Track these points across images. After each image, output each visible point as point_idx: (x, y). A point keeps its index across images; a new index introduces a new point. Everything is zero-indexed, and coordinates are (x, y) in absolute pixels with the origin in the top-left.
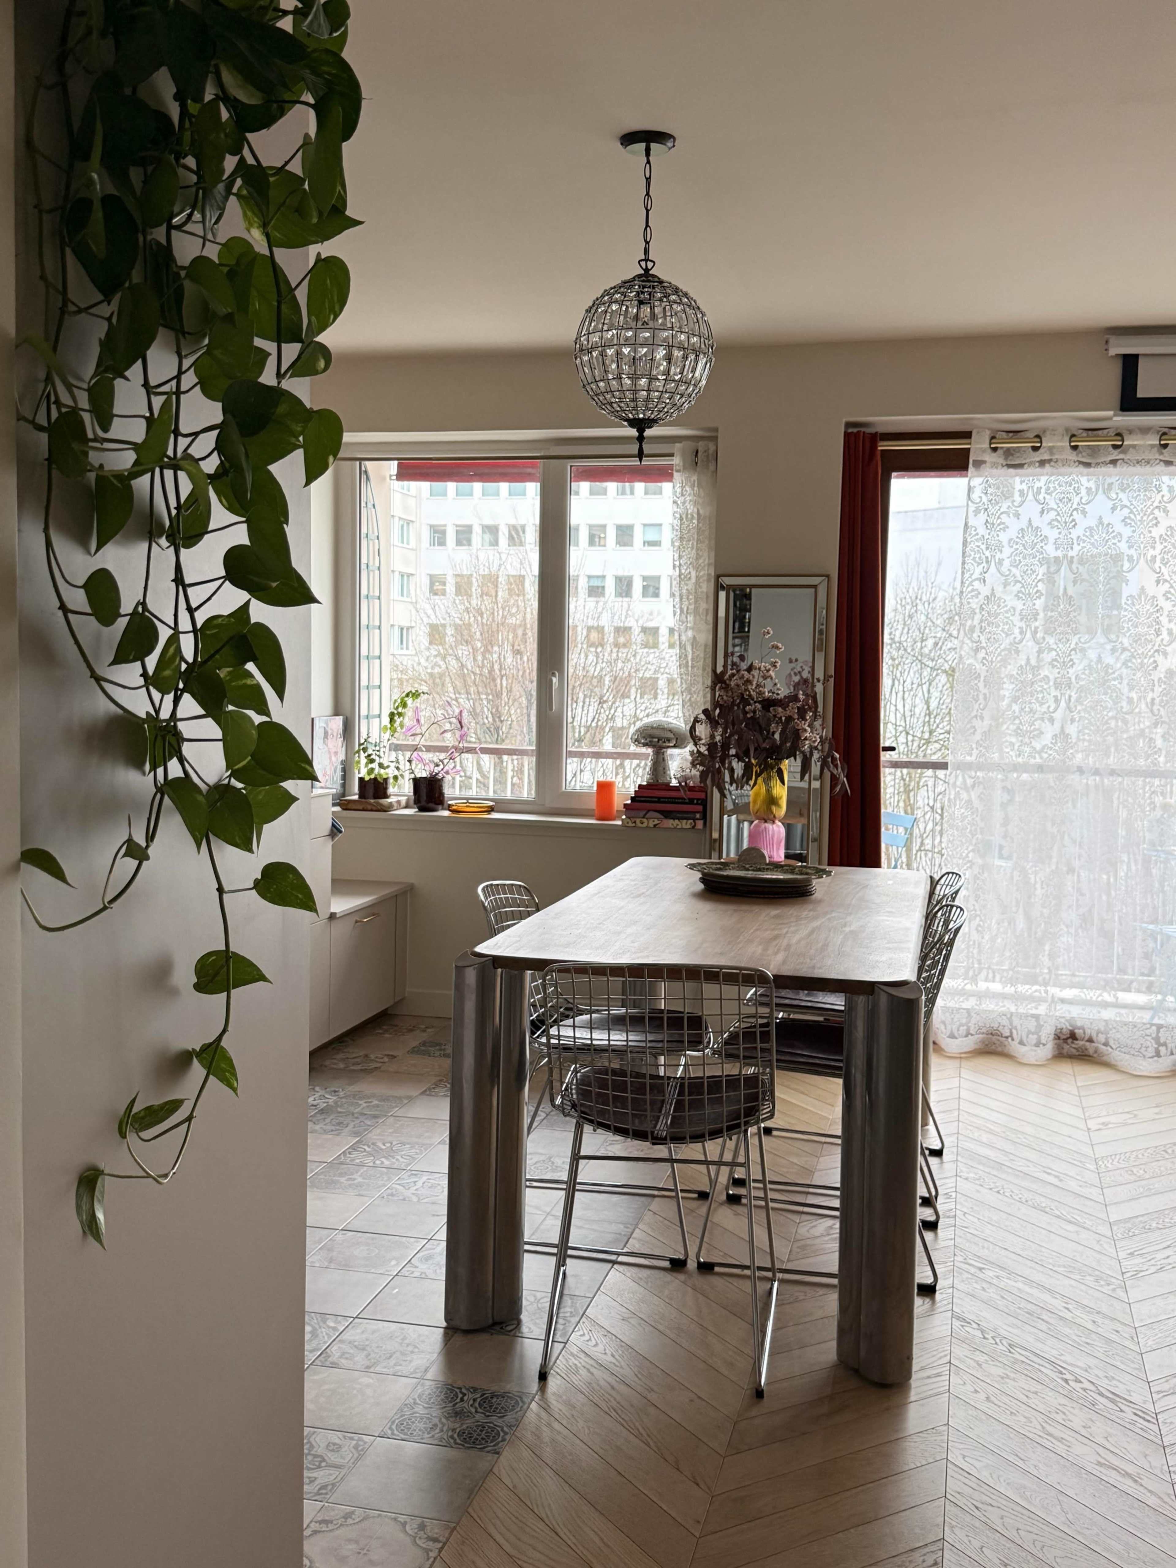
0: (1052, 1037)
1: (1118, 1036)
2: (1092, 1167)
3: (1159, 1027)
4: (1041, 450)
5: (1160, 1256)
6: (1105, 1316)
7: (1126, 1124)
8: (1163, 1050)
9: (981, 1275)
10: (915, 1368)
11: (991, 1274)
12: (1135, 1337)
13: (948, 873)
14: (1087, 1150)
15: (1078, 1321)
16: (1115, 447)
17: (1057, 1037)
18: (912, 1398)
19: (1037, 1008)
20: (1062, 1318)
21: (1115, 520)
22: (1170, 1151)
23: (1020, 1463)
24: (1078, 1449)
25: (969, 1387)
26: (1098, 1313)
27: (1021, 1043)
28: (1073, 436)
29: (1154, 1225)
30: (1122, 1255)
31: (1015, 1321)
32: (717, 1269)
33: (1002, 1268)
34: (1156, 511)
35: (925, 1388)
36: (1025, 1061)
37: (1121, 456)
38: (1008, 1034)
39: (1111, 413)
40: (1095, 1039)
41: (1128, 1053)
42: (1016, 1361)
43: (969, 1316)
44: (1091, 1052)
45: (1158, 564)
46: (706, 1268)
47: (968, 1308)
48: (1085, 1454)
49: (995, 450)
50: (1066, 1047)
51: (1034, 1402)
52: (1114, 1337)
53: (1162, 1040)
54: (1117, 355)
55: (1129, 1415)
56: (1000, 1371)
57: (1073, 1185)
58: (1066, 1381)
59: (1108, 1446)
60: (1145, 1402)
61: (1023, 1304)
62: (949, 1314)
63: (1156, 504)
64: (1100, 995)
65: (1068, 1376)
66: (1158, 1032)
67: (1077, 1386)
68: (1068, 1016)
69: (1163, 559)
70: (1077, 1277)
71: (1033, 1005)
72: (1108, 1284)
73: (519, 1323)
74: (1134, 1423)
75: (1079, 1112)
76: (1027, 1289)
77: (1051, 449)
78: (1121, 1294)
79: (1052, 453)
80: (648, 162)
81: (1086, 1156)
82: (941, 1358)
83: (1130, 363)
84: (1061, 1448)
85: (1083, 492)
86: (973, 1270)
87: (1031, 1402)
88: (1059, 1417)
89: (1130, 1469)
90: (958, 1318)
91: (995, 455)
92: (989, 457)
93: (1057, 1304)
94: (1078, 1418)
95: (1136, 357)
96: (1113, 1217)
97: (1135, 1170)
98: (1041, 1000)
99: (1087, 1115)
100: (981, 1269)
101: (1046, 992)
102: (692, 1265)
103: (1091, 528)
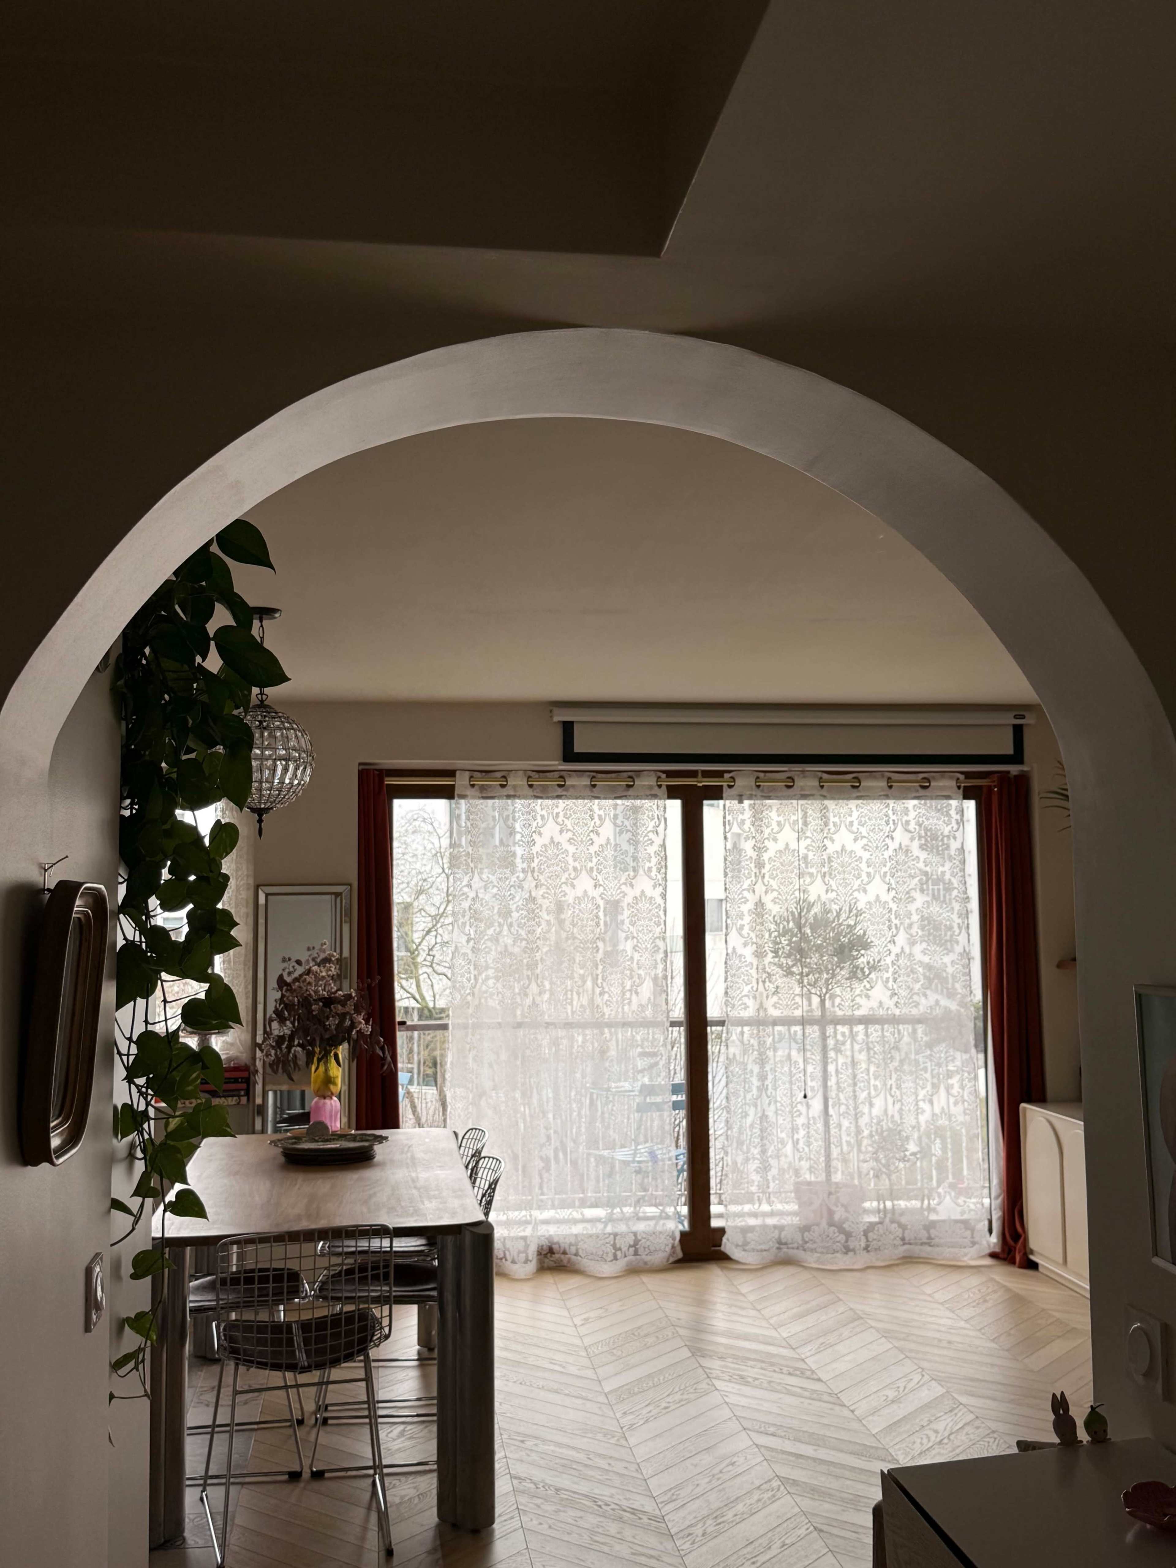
0: (536, 1253)
1: (586, 1246)
2: (584, 1354)
3: (615, 1235)
4: (507, 787)
5: (644, 1411)
6: (617, 1459)
7: (601, 1318)
8: (618, 1253)
9: (523, 1445)
10: (496, 1515)
11: (531, 1443)
12: (639, 1470)
13: (472, 1129)
14: (578, 1342)
15: (598, 1465)
16: (560, 786)
17: (539, 1253)
18: (497, 1537)
19: (524, 1231)
20: (586, 1466)
21: (563, 839)
22: (636, 1334)
23: (582, 1563)
24: (617, 1547)
25: (535, 1522)
26: (611, 1457)
27: (513, 1262)
28: (529, 777)
29: (636, 1390)
30: (618, 1415)
31: (556, 1473)
32: (327, 1475)
33: (537, 1438)
34: (591, 834)
35: (506, 1528)
36: (516, 1277)
37: (564, 793)
38: (501, 1256)
39: (557, 763)
40: (568, 1251)
41: (594, 1260)
42: (562, 1499)
43: (523, 1475)
44: (565, 1262)
45: (595, 873)
46: (318, 1475)
47: (519, 1469)
48: (623, 1550)
49: (473, 786)
50: (546, 1260)
51: (581, 1523)
52: (625, 1472)
53: (618, 1246)
54: (559, 722)
55: (645, 1520)
56: (554, 1508)
57: (573, 1370)
58: (600, 1506)
59: (636, 1541)
60: (654, 1510)
61: (558, 1461)
62: (508, 1476)
63: (591, 829)
64: (570, 1214)
65: (600, 1503)
66: (615, 1239)
67: (608, 1508)
68: (547, 1234)
69: (598, 869)
70: (590, 1435)
71: (522, 1228)
72: (613, 1437)
73: (184, 1540)
74: (650, 1525)
75: (566, 1313)
76: (557, 1449)
77: (515, 787)
78: (623, 1442)
79: (515, 791)
80: (262, 626)
81: (578, 1346)
82: (510, 1507)
83: (568, 728)
84: (606, 1549)
85: (539, 818)
86: (517, 1443)
87: (578, 1524)
88: (600, 1530)
89: (652, 1553)
90: (516, 1478)
91: (473, 790)
92: (469, 792)
93: (581, 1457)
94: (613, 1528)
95: (572, 723)
96: (607, 1390)
97: (615, 1351)
98: (527, 1222)
99: (572, 1314)
100: (522, 1441)
101: (531, 1216)
102: (306, 1474)
103: (545, 846)
